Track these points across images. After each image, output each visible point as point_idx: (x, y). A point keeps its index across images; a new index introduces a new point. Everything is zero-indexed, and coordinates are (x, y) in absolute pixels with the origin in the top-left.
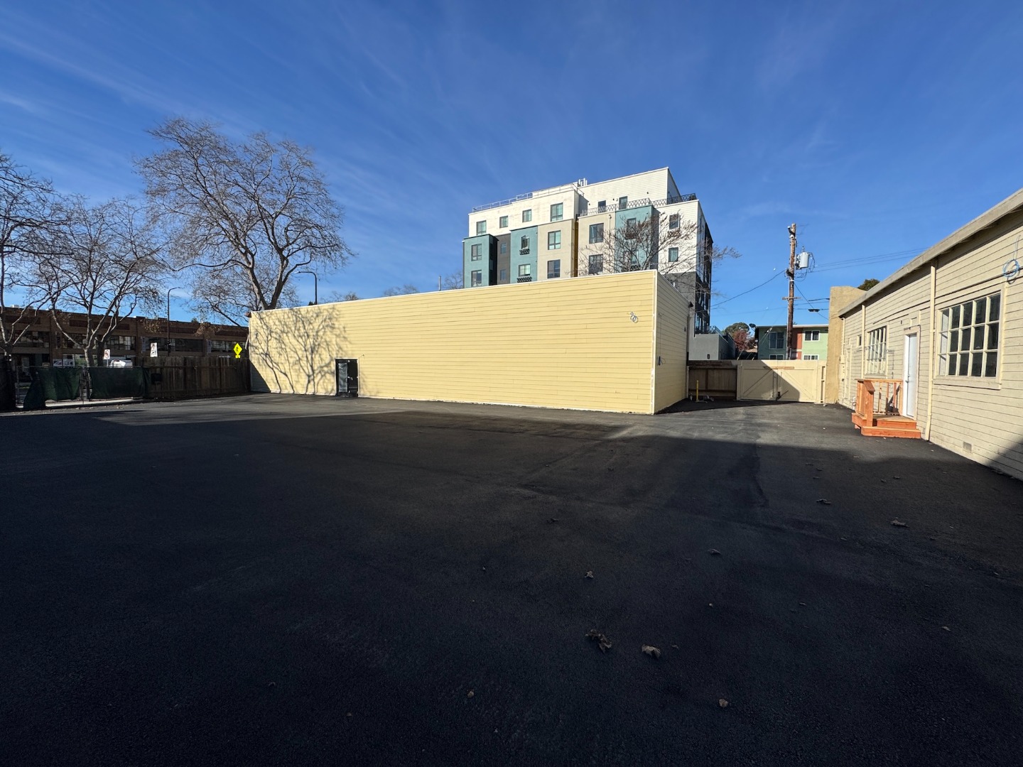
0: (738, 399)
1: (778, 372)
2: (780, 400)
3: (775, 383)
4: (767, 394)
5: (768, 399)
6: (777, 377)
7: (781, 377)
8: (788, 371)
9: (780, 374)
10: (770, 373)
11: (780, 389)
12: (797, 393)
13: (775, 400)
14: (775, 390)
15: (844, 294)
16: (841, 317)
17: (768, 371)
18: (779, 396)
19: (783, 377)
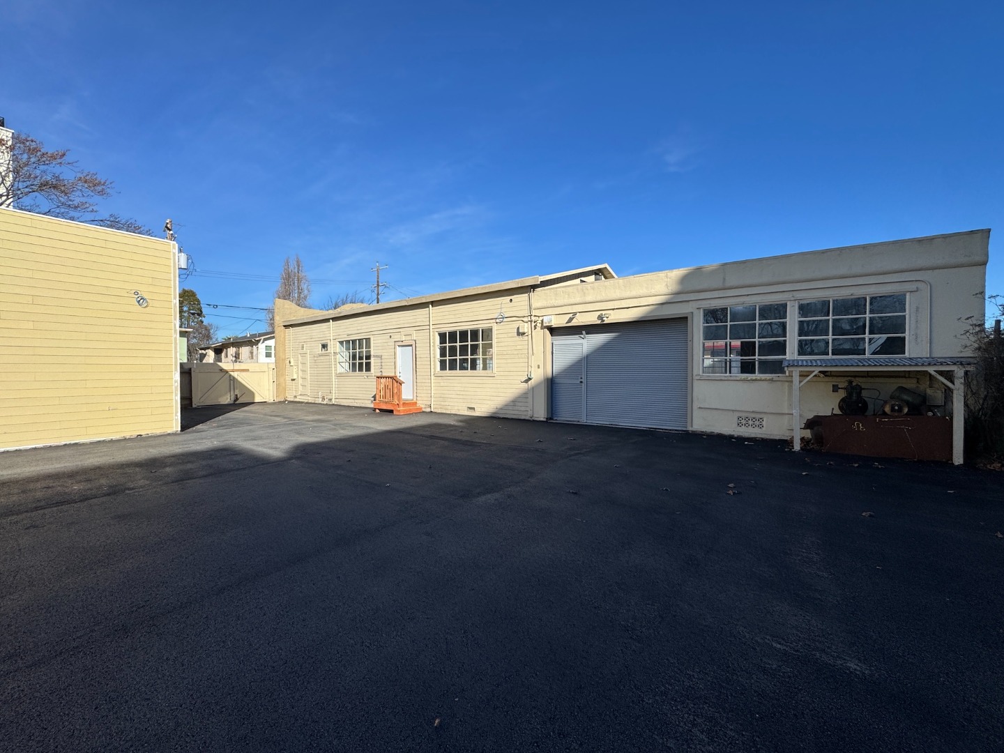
0: (194, 406)
1: (235, 374)
2: (237, 402)
3: (232, 387)
4: (225, 398)
5: (226, 403)
6: (233, 380)
7: (237, 380)
8: (244, 374)
9: (236, 376)
10: (227, 375)
11: (237, 392)
12: (252, 394)
13: (232, 402)
14: (232, 393)
15: (286, 306)
16: (284, 326)
17: (224, 373)
18: (237, 399)
19: (239, 379)
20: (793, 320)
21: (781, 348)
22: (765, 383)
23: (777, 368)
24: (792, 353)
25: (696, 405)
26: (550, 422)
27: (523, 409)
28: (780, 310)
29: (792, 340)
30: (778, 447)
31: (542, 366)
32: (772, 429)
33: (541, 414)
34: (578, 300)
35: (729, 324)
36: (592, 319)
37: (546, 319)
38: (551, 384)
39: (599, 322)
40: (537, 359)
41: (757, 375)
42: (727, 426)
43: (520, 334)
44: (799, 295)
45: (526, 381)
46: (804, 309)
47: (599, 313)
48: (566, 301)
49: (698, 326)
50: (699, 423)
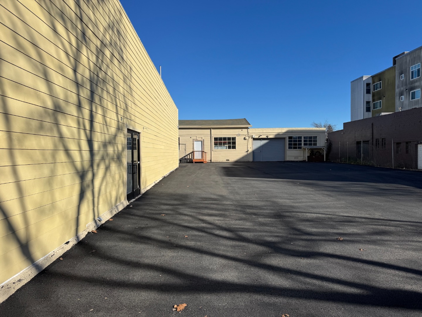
20: (303, 139)
21: (301, 144)
22: (299, 151)
23: (300, 148)
24: (303, 145)
25: (287, 155)
26: (253, 162)
27: (246, 159)
28: (301, 137)
29: (303, 143)
30: (304, 161)
31: (251, 148)
32: (300, 159)
33: (251, 160)
34: (261, 132)
35: (293, 139)
36: (265, 137)
37: (253, 136)
38: (253, 152)
39: (267, 138)
40: (250, 146)
41: (297, 149)
42: (293, 159)
43: (245, 139)
44: (304, 135)
45: (247, 152)
46: (304, 138)
47: (267, 136)
48: (258, 132)
49: (287, 140)
50: (288, 159)
